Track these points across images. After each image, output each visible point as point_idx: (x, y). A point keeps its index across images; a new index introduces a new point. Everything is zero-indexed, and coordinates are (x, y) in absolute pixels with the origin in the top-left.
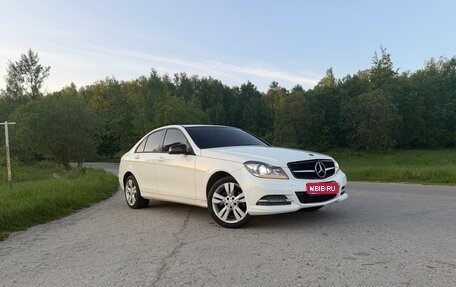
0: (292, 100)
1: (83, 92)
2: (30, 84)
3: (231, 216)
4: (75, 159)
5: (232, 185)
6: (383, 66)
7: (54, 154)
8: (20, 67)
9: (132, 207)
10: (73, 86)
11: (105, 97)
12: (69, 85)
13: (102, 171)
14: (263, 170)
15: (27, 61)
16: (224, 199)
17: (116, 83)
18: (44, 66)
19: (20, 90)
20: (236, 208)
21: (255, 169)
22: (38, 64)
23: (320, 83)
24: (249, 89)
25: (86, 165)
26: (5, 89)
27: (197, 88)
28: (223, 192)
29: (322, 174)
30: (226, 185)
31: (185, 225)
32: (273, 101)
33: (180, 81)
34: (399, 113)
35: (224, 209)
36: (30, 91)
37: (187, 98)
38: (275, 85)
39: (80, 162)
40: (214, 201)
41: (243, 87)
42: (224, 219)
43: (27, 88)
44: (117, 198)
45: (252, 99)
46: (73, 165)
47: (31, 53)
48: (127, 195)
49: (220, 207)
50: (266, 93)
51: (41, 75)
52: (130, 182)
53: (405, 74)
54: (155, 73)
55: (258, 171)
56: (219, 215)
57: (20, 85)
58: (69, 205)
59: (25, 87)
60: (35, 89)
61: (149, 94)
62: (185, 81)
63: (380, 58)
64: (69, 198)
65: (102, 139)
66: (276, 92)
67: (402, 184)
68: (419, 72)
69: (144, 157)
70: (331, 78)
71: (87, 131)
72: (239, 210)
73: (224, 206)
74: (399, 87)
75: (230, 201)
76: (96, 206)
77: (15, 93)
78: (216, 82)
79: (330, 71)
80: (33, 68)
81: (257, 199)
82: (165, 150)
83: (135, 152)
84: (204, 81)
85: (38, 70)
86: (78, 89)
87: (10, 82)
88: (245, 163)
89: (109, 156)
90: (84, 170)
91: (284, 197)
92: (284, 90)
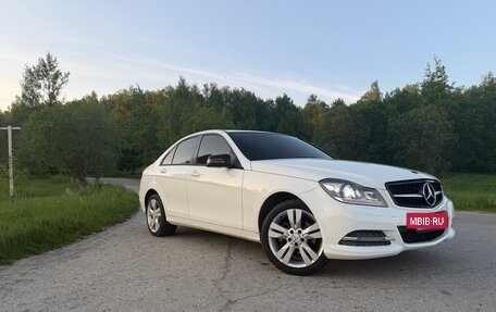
0: (334, 115)
1: (104, 101)
2: (47, 91)
3: (296, 256)
4: (91, 174)
5: (299, 213)
6: (436, 79)
7: (70, 167)
8: (37, 72)
9: (154, 234)
10: (94, 94)
11: (128, 108)
12: (90, 94)
13: (122, 188)
14: (349, 192)
15: (44, 66)
16: (287, 232)
17: (141, 91)
18: (63, 71)
19: (36, 97)
20: (303, 246)
21: (337, 190)
22: (57, 69)
23: (363, 97)
24: (284, 102)
25: (103, 180)
26: (20, 95)
27: (228, 100)
28: (285, 222)
29: (431, 200)
30: (290, 212)
31: (227, 266)
32: (312, 116)
33: (209, 92)
34: (455, 131)
35: (285, 247)
36: (47, 98)
37: (218, 110)
38: (313, 98)
39: (98, 177)
40: (271, 234)
41: (279, 100)
42: (286, 261)
43: (44, 95)
44: (137, 221)
45: (288, 113)
46: (91, 180)
47: (49, 58)
48: (149, 218)
49: (280, 243)
50: (303, 107)
51: (59, 81)
52: (154, 202)
53: (459, 90)
54: (183, 81)
55: (342, 194)
56: (278, 255)
57: (37, 91)
58: (76, 230)
59: (42, 93)
60: (52, 96)
61: (175, 104)
62: (215, 92)
63: (433, 70)
64: (76, 221)
65: (123, 152)
66: (315, 106)
67: (477, 213)
68: (474, 88)
69: (172, 171)
70: (377, 92)
71: (107, 143)
72: (308, 249)
73: (285, 242)
74: (455, 103)
75: (295, 235)
76: (111, 231)
77: (31, 101)
78: (249, 94)
79: (375, 84)
80: (51, 73)
81: (342, 235)
82: (201, 161)
83: (161, 164)
84: (236, 93)
85: (56, 76)
86: (99, 98)
87: (26, 88)
88: (322, 182)
89: (131, 171)
90: (101, 186)
91: (380, 233)
92: (323, 104)
